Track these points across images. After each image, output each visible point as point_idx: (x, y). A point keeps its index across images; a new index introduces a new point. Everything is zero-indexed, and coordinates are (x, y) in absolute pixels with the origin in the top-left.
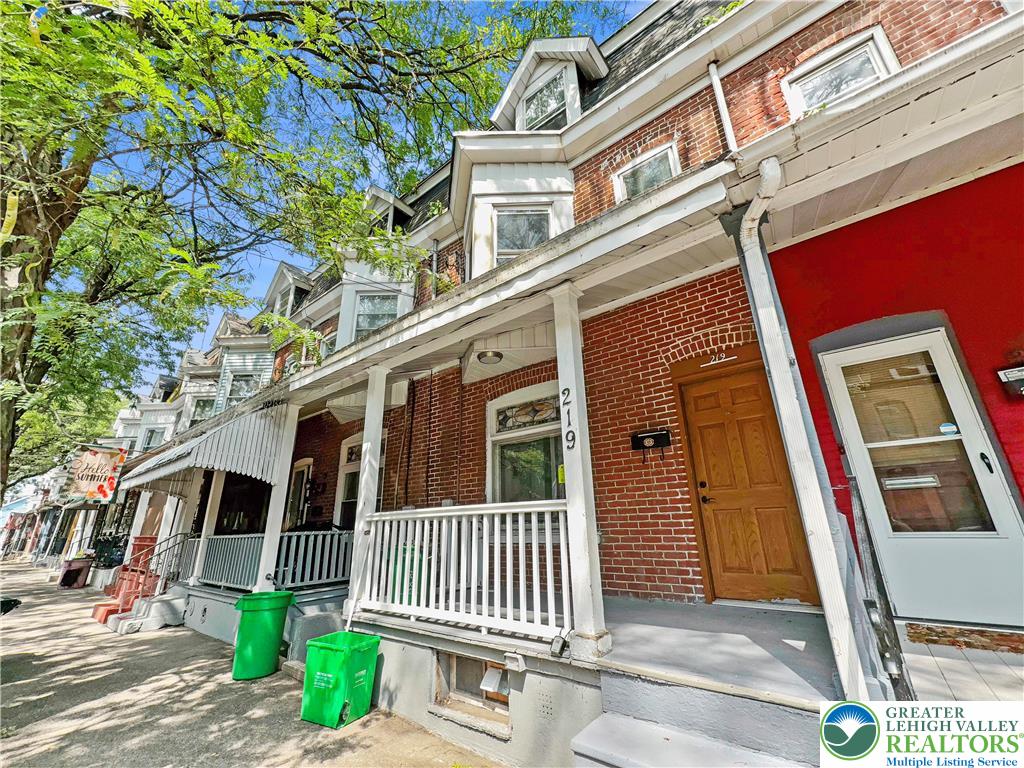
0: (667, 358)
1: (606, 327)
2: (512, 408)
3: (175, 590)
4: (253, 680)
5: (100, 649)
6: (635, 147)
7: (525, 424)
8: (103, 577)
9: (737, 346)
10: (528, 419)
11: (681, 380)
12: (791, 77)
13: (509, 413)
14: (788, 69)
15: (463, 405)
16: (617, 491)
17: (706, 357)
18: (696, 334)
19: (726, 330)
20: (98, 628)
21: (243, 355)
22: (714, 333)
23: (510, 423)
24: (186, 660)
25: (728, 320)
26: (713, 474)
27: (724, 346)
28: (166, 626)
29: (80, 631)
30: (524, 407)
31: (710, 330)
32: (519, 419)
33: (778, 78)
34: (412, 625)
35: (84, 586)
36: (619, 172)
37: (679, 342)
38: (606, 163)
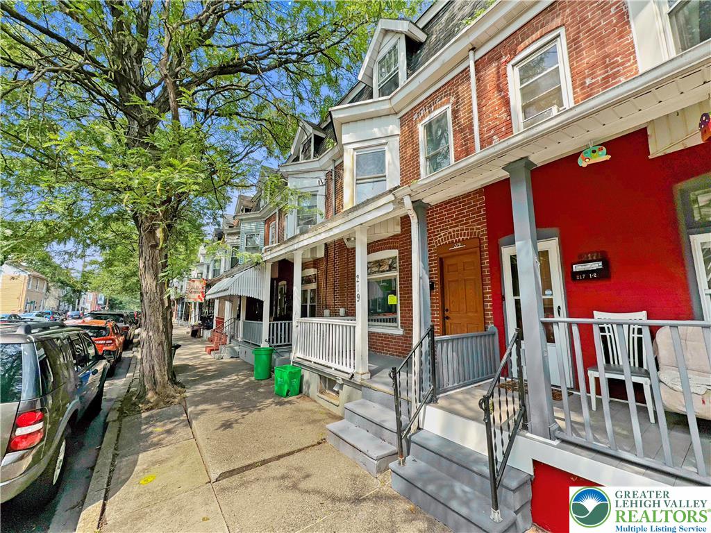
0: (436, 242)
2: (370, 263)
3: (233, 343)
4: (261, 380)
5: (210, 365)
6: (430, 106)
7: (376, 272)
8: (207, 334)
9: (467, 239)
10: (377, 269)
11: (441, 256)
12: (513, 62)
14: (512, 56)
15: (348, 260)
17: (452, 244)
18: (450, 230)
19: (463, 230)
20: (209, 357)
21: (250, 223)
22: (458, 231)
24: (240, 371)
25: (464, 224)
26: (452, 305)
27: (461, 238)
28: (232, 357)
29: (202, 357)
30: (375, 263)
31: (456, 229)
32: (373, 269)
33: (506, 62)
34: (312, 365)
35: (200, 337)
36: (422, 123)
37: (442, 234)
38: (416, 116)
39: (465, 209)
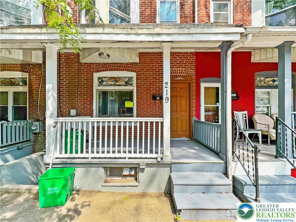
1: (148, 58)
2: (106, 78)
7: (111, 85)
9: (185, 76)
10: (113, 83)
13: (104, 79)
15: (80, 72)
16: (145, 111)
17: (177, 76)
18: (175, 69)
19: (183, 70)
22: (180, 70)
23: (104, 83)
25: (184, 68)
27: (181, 75)
30: (111, 78)
32: (109, 82)
39: (185, 60)
